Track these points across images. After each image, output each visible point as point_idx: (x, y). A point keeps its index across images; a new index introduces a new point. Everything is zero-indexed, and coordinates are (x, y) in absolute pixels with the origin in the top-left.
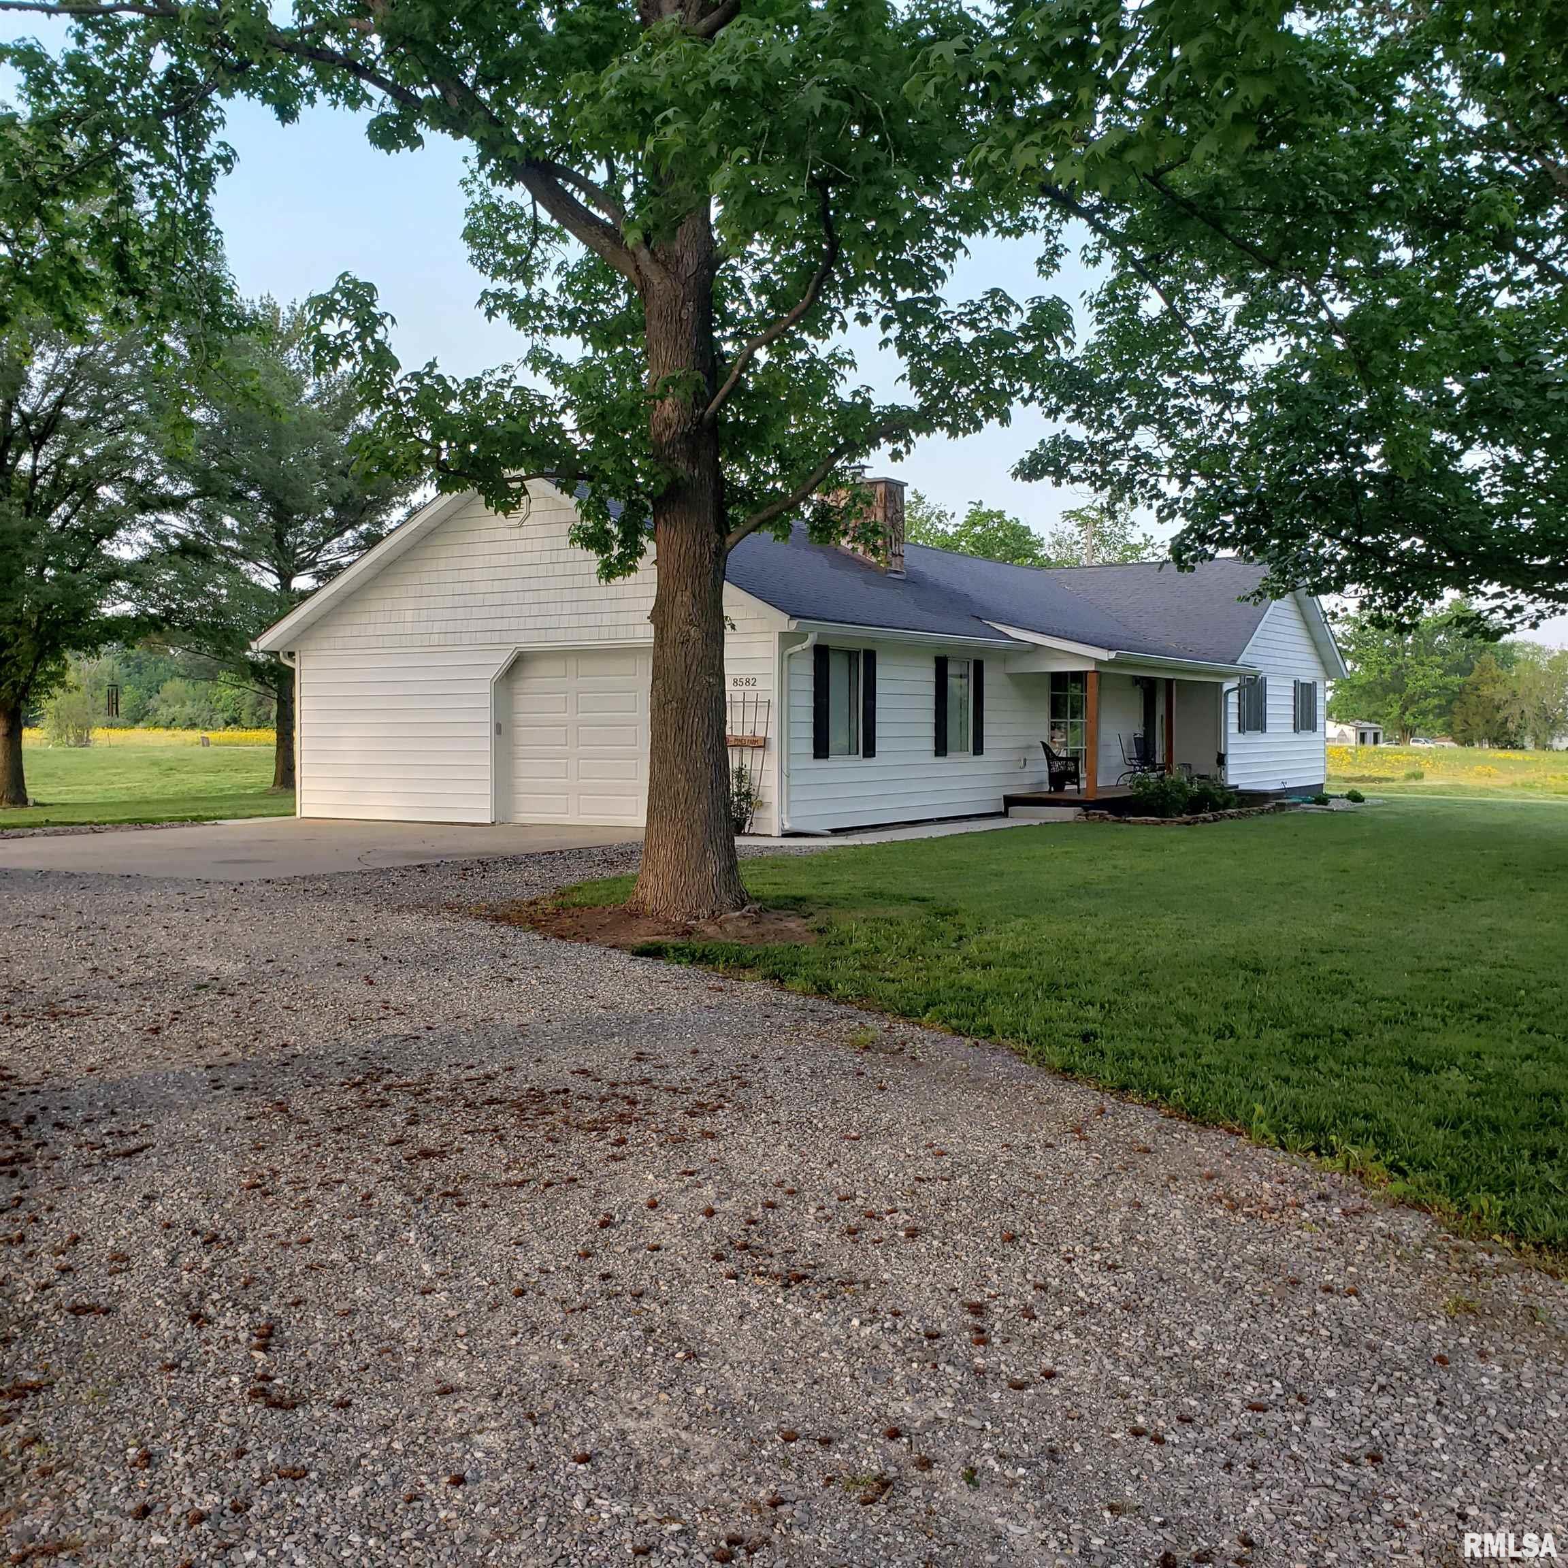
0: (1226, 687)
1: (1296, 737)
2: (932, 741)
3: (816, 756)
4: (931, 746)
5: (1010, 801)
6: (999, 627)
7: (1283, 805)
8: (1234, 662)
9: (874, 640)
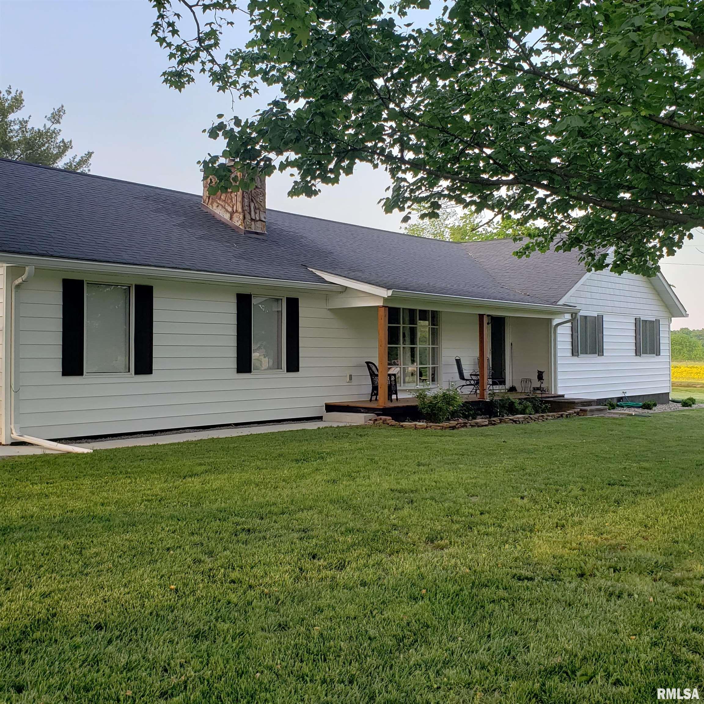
0: (555, 322)
1: (638, 359)
2: (235, 360)
3: (66, 373)
4: (233, 364)
5: (330, 408)
6: (318, 273)
7: (585, 411)
8: (555, 303)
9: (150, 277)
